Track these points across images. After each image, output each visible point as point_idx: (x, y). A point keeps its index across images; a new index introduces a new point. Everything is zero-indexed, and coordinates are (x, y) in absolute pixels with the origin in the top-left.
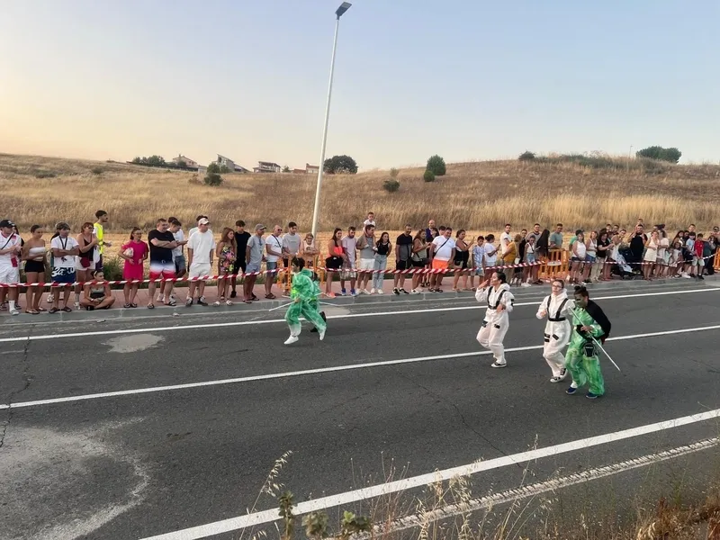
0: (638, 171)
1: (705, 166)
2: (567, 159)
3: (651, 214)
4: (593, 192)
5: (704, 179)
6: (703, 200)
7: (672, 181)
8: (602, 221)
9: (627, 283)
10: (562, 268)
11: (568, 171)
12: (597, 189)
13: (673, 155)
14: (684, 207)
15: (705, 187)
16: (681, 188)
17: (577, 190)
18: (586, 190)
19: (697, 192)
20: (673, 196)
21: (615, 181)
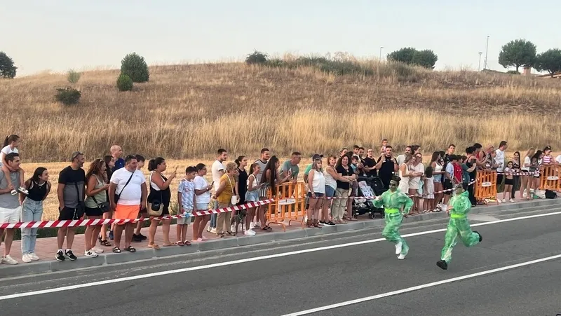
0: (389, 79)
1: (463, 72)
2: (306, 62)
3: (406, 133)
4: (339, 106)
5: (463, 88)
6: (463, 115)
7: (429, 92)
8: (351, 143)
10: (296, 207)
11: (309, 78)
12: (344, 102)
13: (428, 59)
14: (443, 122)
15: (465, 98)
16: (439, 99)
17: (320, 103)
18: (329, 103)
19: (457, 104)
20: (430, 109)
21: (364, 92)
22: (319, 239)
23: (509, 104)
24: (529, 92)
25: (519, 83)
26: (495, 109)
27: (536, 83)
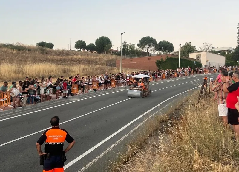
0: (37, 52)
1: (63, 50)
2: (5, 46)
3: (45, 71)
4: (19, 62)
5: (63, 56)
6: (64, 65)
7: (52, 57)
8: (25, 75)
9: (39, 104)
10: (7, 101)
11: (6, 52)
12: (21, 61)
13: (51, 46)
14: (58, 68)
15: (64, 59)
16: (56, 60)
17: (11, 61)
18: (15, 61)
19: (62, 61)
20: (53, 63)
21: (28, 57)
22: (18, 112)
23: (79, 61)
24: (85, 57)
25: (82, 54)
26: (74, 63)
27: (87, 54)
